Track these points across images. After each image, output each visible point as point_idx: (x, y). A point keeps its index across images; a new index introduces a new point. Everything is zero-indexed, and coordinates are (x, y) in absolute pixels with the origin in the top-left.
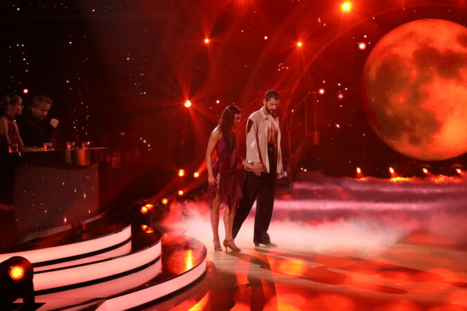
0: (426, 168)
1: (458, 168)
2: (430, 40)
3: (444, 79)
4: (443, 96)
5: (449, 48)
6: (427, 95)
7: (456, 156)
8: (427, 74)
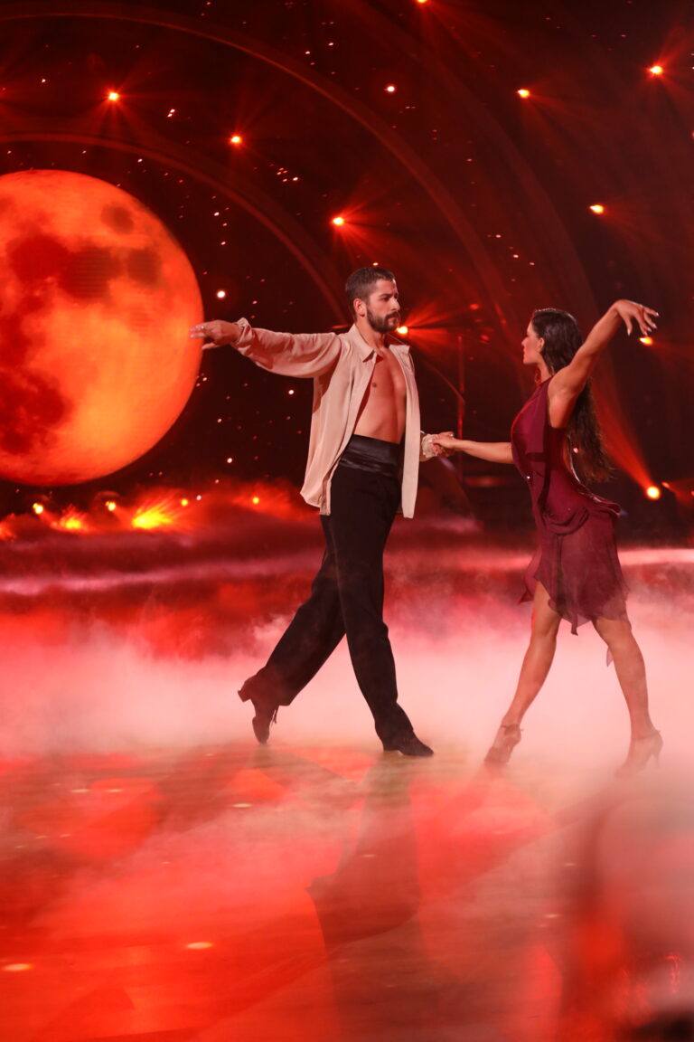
0: (40, 502)
1: (111, 499)
2: (43, 218)
3: (76, 305)
4: (75, 342)
5: (85, 234)
6: (41, 341)
7: (108, 472)
8: (37, 293)
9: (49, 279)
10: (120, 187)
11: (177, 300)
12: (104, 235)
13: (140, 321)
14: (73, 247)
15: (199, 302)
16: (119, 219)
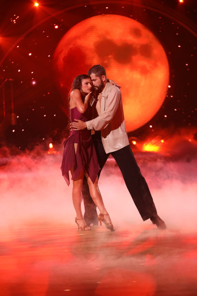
1: (134, 140)
2: (108, 33)
8: (106, 62)
9: (110, 56)
10: (136, 21)
11: (159, 64)
12: (131, 39)
13: (144, 71)
14: (119, 44)
15: (167, 64)
16: (137, 33)
